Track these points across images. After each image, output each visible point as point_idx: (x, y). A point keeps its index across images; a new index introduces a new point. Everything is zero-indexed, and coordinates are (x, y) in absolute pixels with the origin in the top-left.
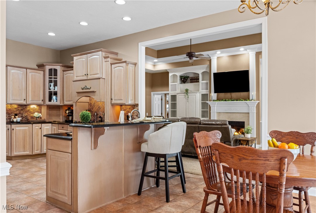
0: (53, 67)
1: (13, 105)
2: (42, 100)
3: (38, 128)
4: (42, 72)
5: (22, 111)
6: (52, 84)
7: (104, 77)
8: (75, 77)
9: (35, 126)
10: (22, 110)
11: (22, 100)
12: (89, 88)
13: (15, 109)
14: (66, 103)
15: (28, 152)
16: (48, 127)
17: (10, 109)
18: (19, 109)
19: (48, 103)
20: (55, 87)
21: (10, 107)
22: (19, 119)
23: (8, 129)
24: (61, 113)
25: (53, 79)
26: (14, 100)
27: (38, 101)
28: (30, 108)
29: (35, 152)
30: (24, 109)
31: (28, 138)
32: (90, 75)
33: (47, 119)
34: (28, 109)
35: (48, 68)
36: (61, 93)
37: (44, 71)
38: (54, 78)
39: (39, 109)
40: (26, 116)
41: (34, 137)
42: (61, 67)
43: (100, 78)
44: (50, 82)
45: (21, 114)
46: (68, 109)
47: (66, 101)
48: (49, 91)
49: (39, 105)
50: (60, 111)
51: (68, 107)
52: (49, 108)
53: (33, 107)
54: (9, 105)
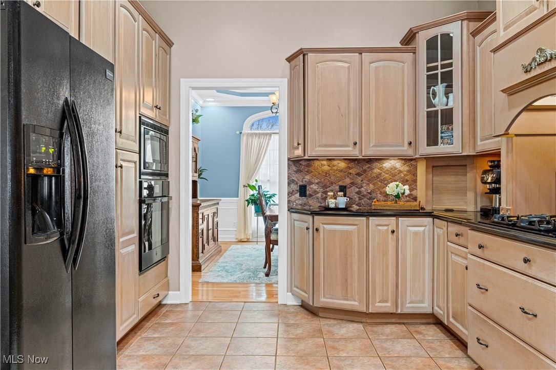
0: (439, 31)
1: (335, 163)
2: (410, 143)
3: (387, 230)
4: (410, 56)
5: (360, 178)
6: (440, 88)
8: (501, 33)
9: (377, 223)
13: (341, 171)
15: (356, 303)
16: (422, 229)
17: (326, 173)
18: (351, 171)
19: (425, 150)
20: (448, 98)
22: (342, 201)
23: (308, 229)
24: (470, 184)
25: (439, 71)
26: (326, 146)
27: (399, 146)
28: (381, 169)
29: (377, 304)
30: (365, 171)
31: (355, 260)
33: (427, 202)
34: (376, 171)
35: (423, 37)
37: (414, 53)
38: (443, 67)
39: (409, 171)
40: (370, 193)
41: (373, 256)
42: (465, 22)
44: (432, 80)
45: (357, 187)
46: (490, 166)
47: (482, 140)
48: (427, 112)
49: (407, 160)
50: (468, 174)
51: (491, 162)
52: (433, 167)
53: (390, 165)
54: (325, 162)
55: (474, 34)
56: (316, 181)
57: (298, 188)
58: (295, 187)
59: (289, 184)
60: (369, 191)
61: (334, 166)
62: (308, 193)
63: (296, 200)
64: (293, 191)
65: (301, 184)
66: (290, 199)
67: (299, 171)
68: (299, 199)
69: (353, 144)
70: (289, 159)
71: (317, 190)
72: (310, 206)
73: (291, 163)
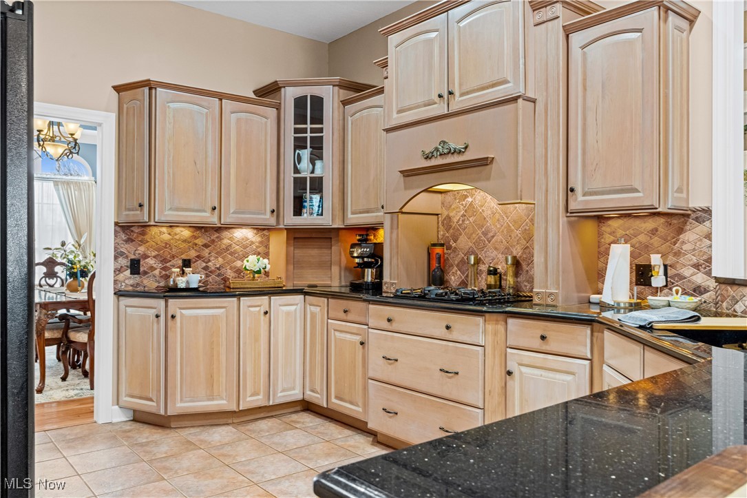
0: (308, 91)
1: (178, 230)
2: (273, 211)
3: (259, 311)
4: (272, 112)
5: (207, 251)
6: (306, 154)
7: (530, 95)
8: (395, 115)
9: (249, 304)
10: (206, 246)
11: (204, 211)
12: (460, 146)
13: (185, 241)
14: (354, 219)
15: (224, 402)
16: (293, 308)
17: (166, 244)
18: (196, 241)
19: (290, 220)
20: (314, 165)
21: (169, 237)
22: (193, 279)
23: (157, 316)
24: (335, 258)
25: (309, 135)
26: (177, 209)
27: (259, 214)
28: (231, 239)
29: (249, 399)
30: (213, 241)
31: (223, 350)
32: (462, 95)
33: (287, 277)
34: (226, 241)
35: (290, 95)
36: (337, 182)
37: (278, 109)
38: (313, 131)
39: (261, 242)
40: (219, 269)
41: (245, 343)
42: (337, 88)
43: (515, 99)
44: (300, 144)
45: (203, 261)
46: (359, 240)
47: (353, 213)
48: (294, 178)
49: (261, 229)
50: (333, 248)
51: (360, 235)
52: (295, 238)
53: (241, 235)
54: (164, 229)
55: (345, 103)
56: (153, 254)
57: (129, 264)
58: (124, 262)
59: (116, 258)
60: (218, 266)
61: (176, 234)
62: (142, 269)
63: (126, 279)
64: (121, 267)
65: (133, 257)
66: (118, 278)
67: (129, 240)
68: (130, 278)
69: (210, 210)
70: (116, 224)
71: (155, 266)
72: (145, 287)
73: (118, 229)
